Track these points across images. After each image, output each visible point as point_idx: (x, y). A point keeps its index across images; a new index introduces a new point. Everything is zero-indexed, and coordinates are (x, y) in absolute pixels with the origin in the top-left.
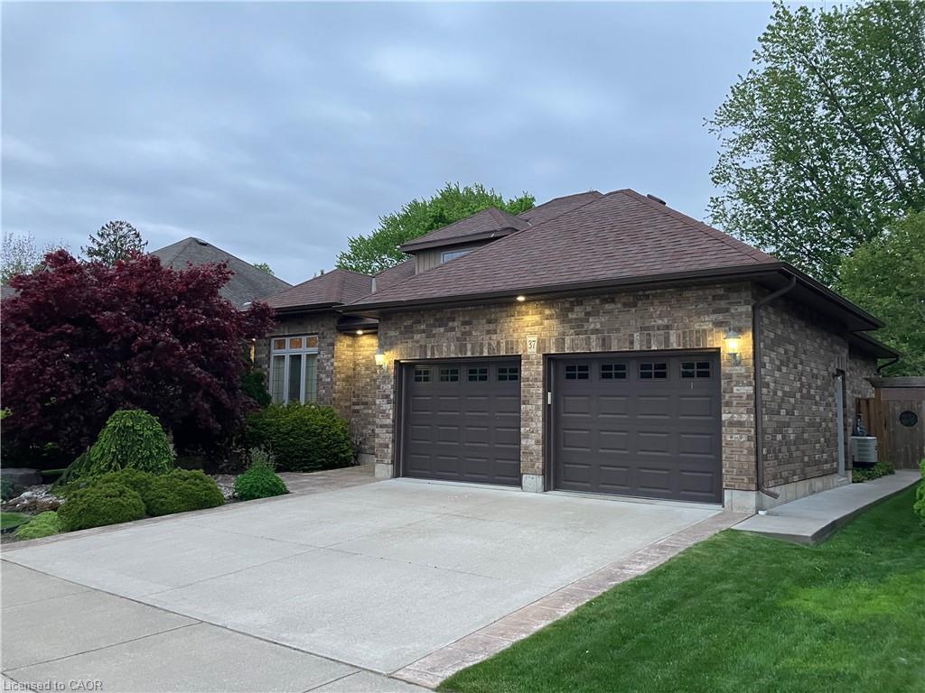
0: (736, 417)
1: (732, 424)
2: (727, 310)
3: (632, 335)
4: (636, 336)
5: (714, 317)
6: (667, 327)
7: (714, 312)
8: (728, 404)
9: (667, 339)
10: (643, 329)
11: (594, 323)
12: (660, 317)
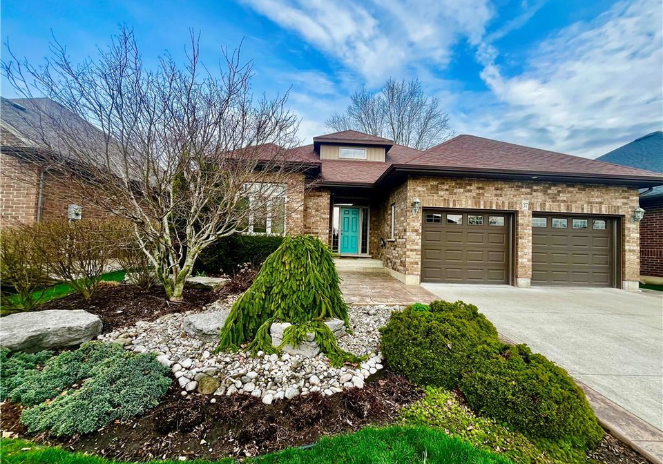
0: (632, 248)
1: (630, 251)
2: (628, 198)
3: (583, 205)
4: (585, 206)
5: (622, 200)
6: (601, 203)
7: (623, 198)
8: (628, 242)
9: (600, 209)
10: (589, 203)
11: (562, 197)
12: (597, 197)
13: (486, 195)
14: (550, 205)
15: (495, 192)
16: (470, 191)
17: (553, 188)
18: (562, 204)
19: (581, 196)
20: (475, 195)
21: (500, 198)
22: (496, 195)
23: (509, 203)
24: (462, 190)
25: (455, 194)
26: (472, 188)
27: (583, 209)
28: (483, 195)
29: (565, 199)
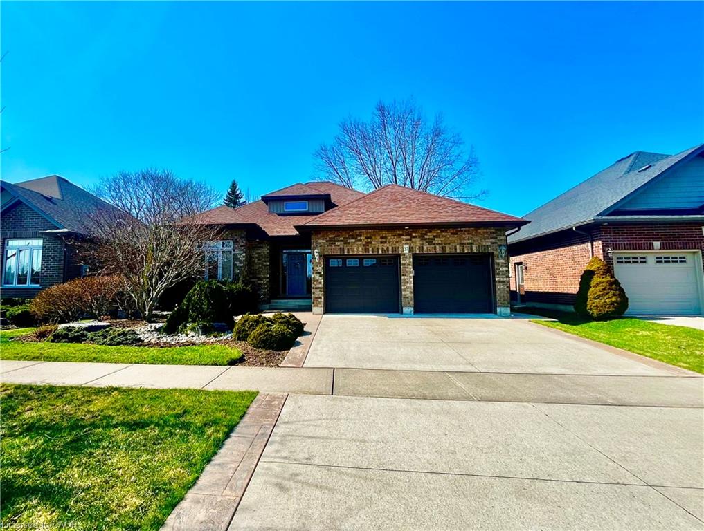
0: (502, 279)
1: (500, 282)
4: (458, 247)
6: (472, 244)
8: (498, 274)
9: (472, 249)
10: (461, 244)
11: (438, 240)
12: (468, 239)
13: (373, 243)
14: (427, 248)
15: (380, 240)
16: (361, 240)
17: (429, 234)
18: (438, 247)
19: (454, 238)
20: (364, 243)
21: (385, 245)
22: (382, 243)
23: (393, 248)
24: (354, 241)
25: (349, 243)
26: (362, 238)
27: (456, 250)
28: (371, 243)
29: (440, 242)
